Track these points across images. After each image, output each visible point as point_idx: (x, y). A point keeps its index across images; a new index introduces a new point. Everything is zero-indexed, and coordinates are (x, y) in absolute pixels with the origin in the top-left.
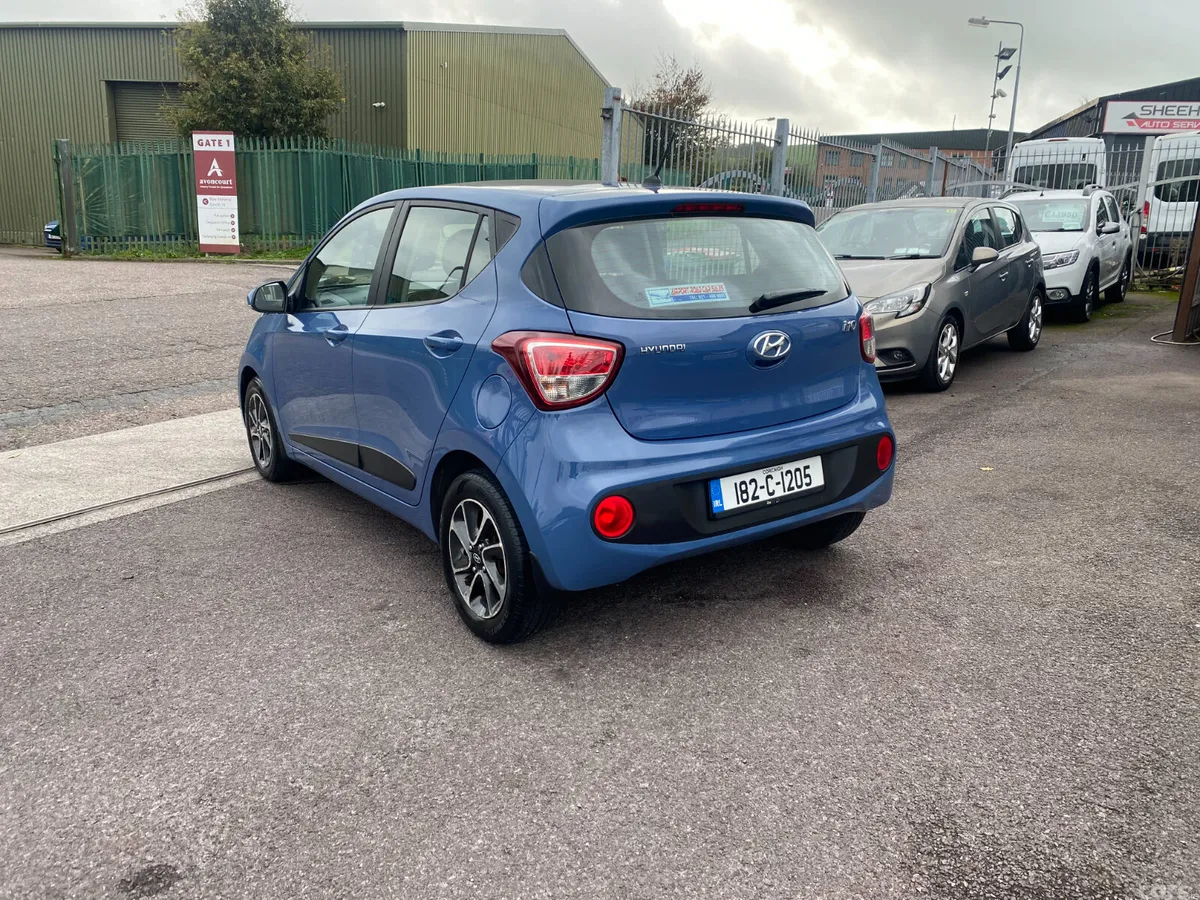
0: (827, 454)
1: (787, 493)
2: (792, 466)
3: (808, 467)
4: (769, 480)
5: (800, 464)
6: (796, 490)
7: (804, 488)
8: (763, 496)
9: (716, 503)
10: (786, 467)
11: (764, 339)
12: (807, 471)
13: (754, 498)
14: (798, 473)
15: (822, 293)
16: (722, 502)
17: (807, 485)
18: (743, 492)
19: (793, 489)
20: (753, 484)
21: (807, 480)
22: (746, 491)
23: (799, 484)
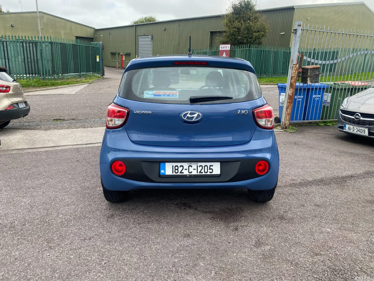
0: (223, 162)
1: (198, 174)
2: (203, 164)
3: (212, 166)
4: (190, 167)
5: (208, 164)
6: (204, 173)
7: (208, 173)
8: (186, 173)
9: (162, 171)
10: (200, 164)
11: (188, 113)
12: (211, 167)
13: (181, 172)
14: (206, 167)
15: (231, 98)
16: (165, 171)
17: (210, 172)
18: (176, 169)
19: (202, 173)
20: (182, 167)
21: (211, 171)
22: (177, 169)
23: (206, 171)
